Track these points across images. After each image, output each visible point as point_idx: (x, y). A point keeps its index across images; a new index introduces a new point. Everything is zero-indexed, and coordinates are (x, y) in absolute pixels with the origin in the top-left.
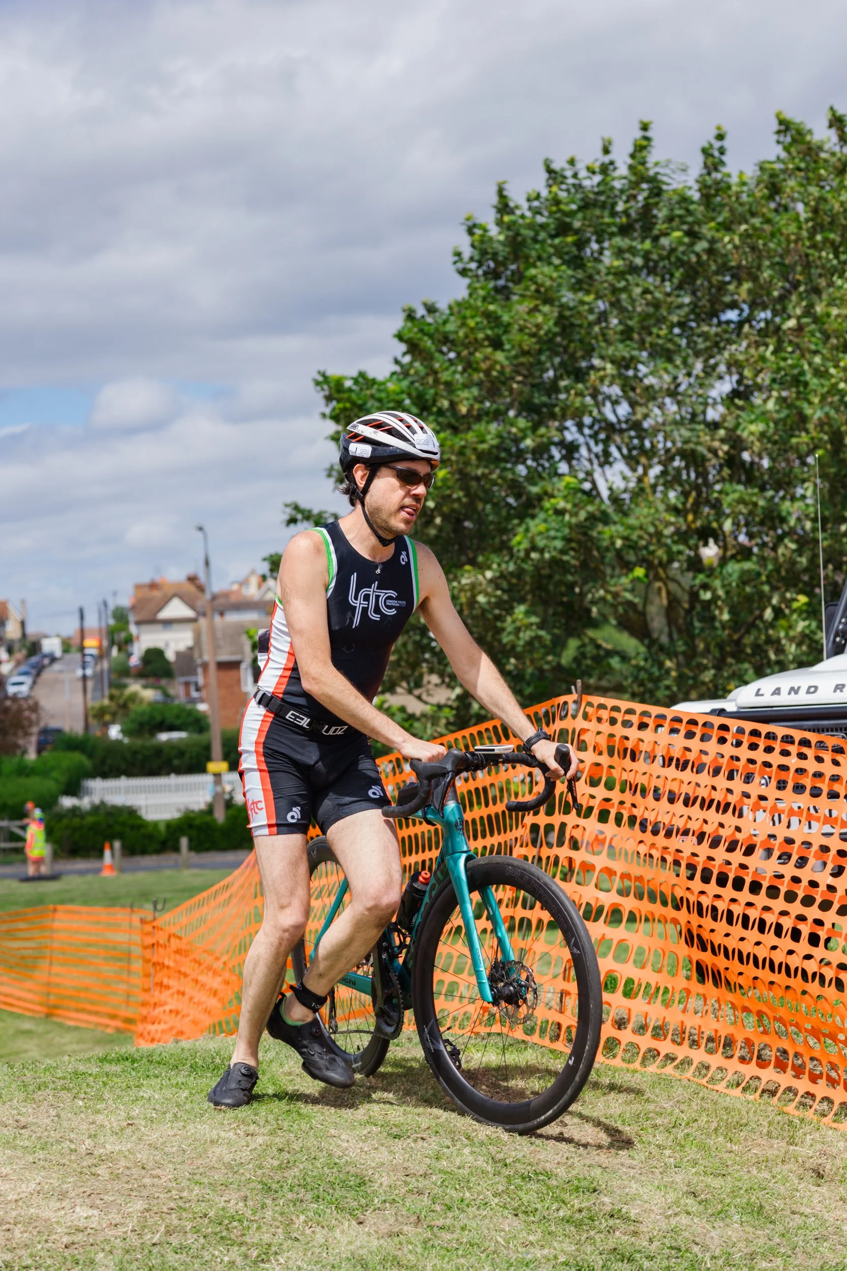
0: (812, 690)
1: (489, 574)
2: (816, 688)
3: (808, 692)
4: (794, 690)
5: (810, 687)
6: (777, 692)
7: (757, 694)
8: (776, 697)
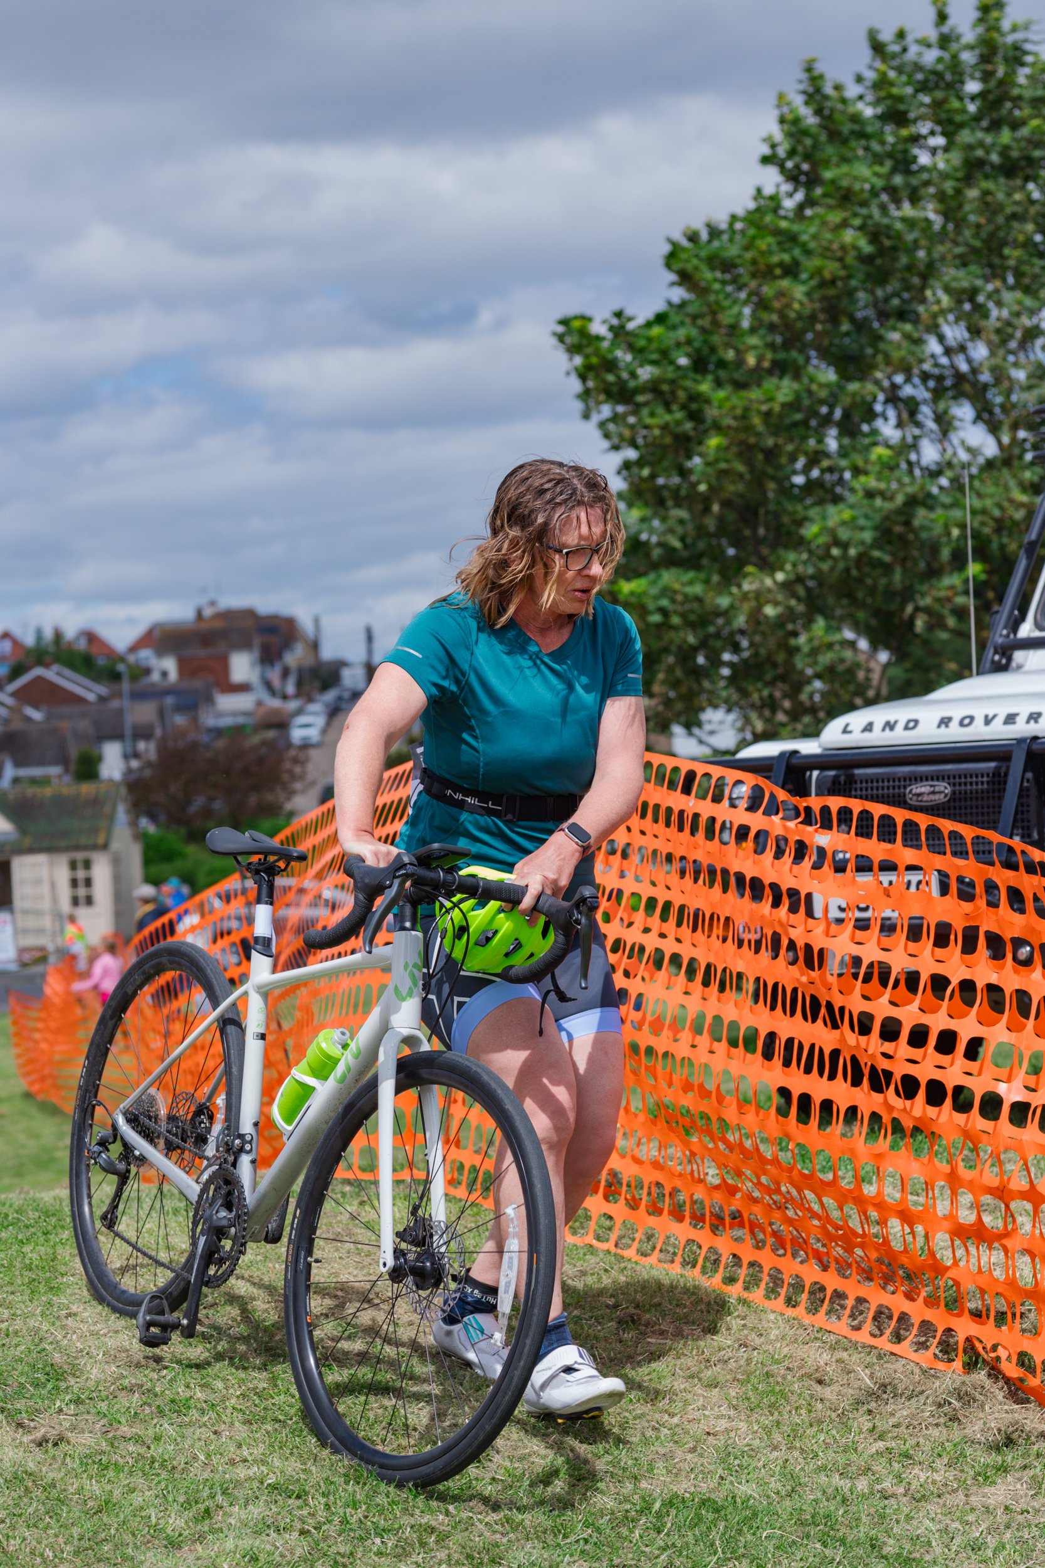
0: (911, 724)
1: (780, 576)
2: (916, 722)
3: (906, 728)
4: (890, 726)
5: (909, 721)
6: (869, 728)
7: (845, 731)
8: (867, 735)
